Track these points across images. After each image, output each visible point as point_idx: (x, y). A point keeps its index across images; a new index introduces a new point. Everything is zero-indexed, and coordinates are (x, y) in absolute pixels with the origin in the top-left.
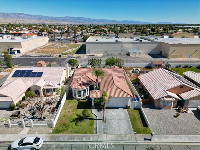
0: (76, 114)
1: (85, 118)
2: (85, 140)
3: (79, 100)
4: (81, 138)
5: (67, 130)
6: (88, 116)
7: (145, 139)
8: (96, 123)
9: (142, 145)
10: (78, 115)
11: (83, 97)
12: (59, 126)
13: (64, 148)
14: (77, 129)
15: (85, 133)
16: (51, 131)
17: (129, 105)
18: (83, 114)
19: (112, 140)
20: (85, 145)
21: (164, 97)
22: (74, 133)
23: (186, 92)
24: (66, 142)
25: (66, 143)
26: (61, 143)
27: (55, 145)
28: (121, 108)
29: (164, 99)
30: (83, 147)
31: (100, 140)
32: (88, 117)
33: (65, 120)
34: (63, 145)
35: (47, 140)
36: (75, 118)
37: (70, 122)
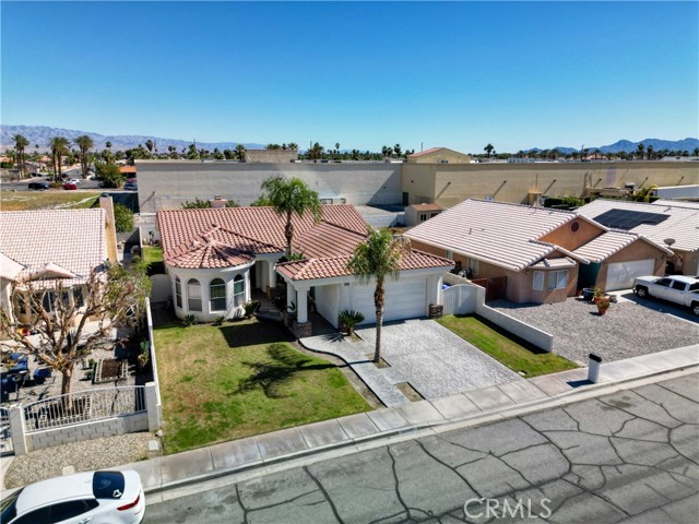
0: (245, 363)
1: (294, 370)
2: (351, 436)
3: (220, 321)
4: (329, 435)
5: (239, 421)
6: (303, 362)
7: (575, 384)
8: (355, 376)
9: (580, 402)
10: (258, 366)
11: (234, 310)
12: (184, 418)
13: (273, 490)
14: (287, 411)
15: (337, 414)
16: (154, 445)
17: (438, 303)
18: (274, 358)
19: (467, 413)
20: (368, 453)
21: (542, 259)
22: (283, 424)
23: (587, 242)
24: (264, 465)
25: (269, 470)
26: (240, 478)
27: (217, 491)
28: (414, 321)
29: (545, 263)
30: (364, 463)
31: (415, 422)
32: (306, 365)
33: (199, 391)
34: (259, 481)
35: (153, 484)
36: (247, 376)
37: (236, 393)
